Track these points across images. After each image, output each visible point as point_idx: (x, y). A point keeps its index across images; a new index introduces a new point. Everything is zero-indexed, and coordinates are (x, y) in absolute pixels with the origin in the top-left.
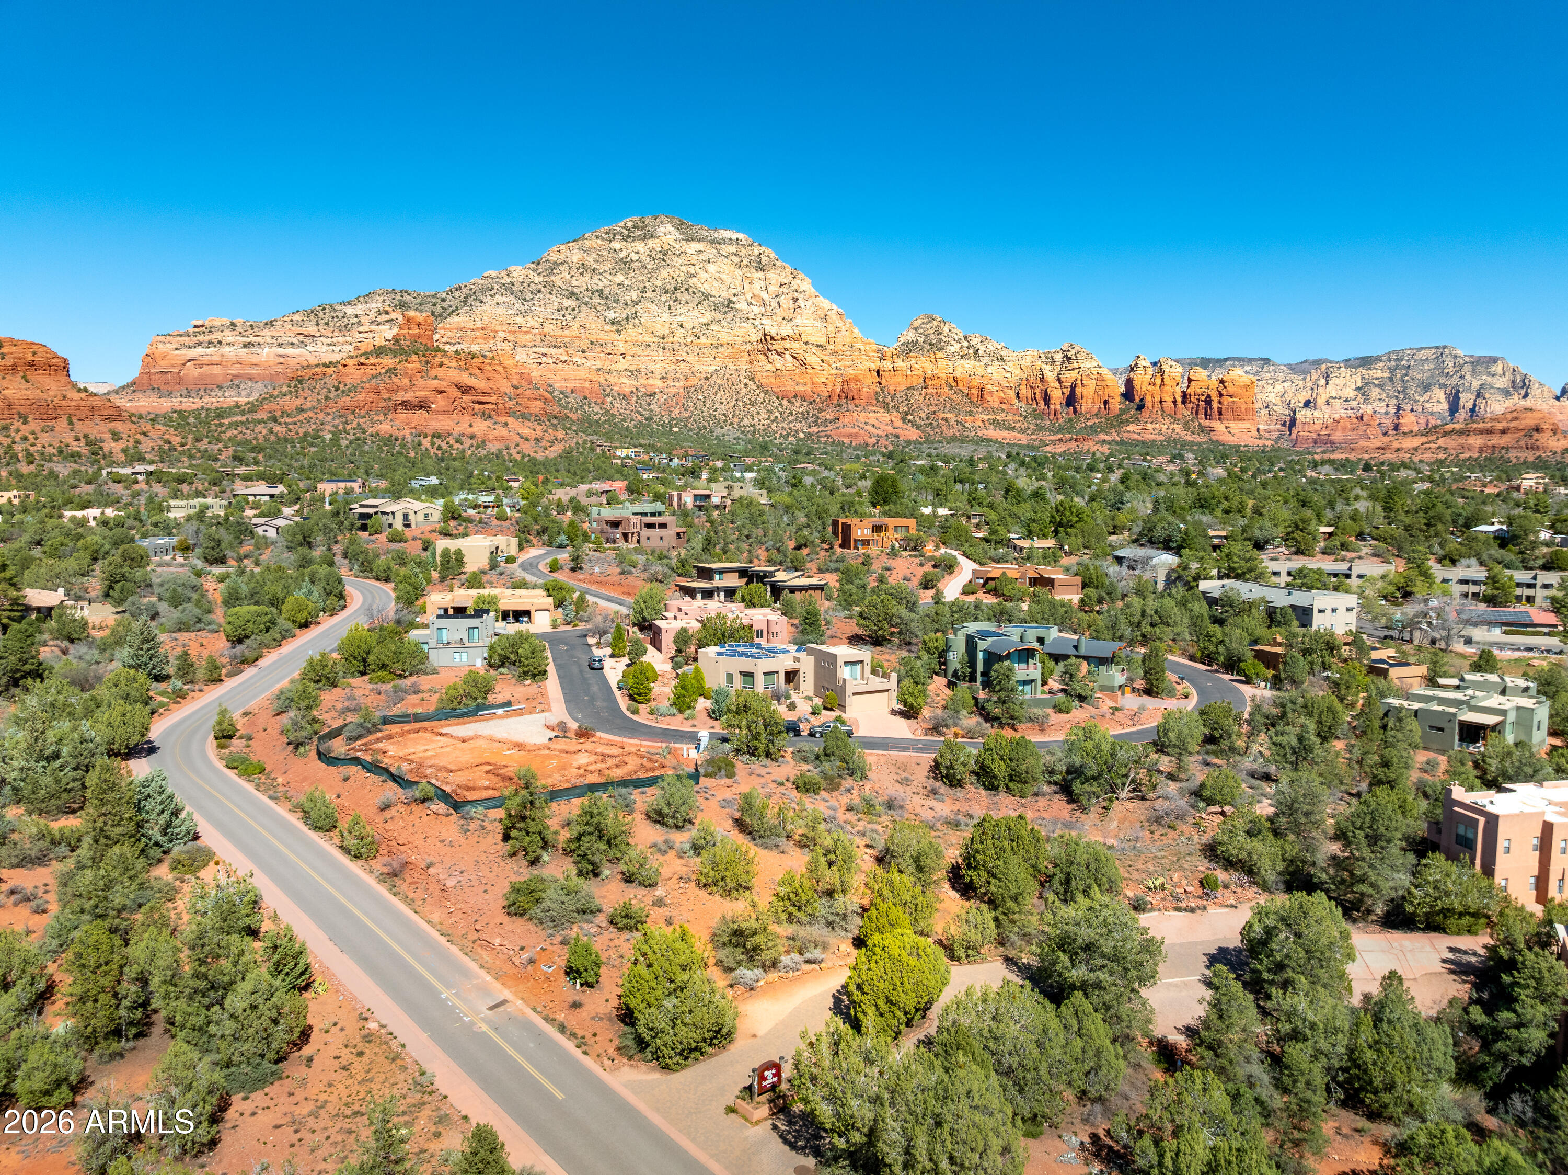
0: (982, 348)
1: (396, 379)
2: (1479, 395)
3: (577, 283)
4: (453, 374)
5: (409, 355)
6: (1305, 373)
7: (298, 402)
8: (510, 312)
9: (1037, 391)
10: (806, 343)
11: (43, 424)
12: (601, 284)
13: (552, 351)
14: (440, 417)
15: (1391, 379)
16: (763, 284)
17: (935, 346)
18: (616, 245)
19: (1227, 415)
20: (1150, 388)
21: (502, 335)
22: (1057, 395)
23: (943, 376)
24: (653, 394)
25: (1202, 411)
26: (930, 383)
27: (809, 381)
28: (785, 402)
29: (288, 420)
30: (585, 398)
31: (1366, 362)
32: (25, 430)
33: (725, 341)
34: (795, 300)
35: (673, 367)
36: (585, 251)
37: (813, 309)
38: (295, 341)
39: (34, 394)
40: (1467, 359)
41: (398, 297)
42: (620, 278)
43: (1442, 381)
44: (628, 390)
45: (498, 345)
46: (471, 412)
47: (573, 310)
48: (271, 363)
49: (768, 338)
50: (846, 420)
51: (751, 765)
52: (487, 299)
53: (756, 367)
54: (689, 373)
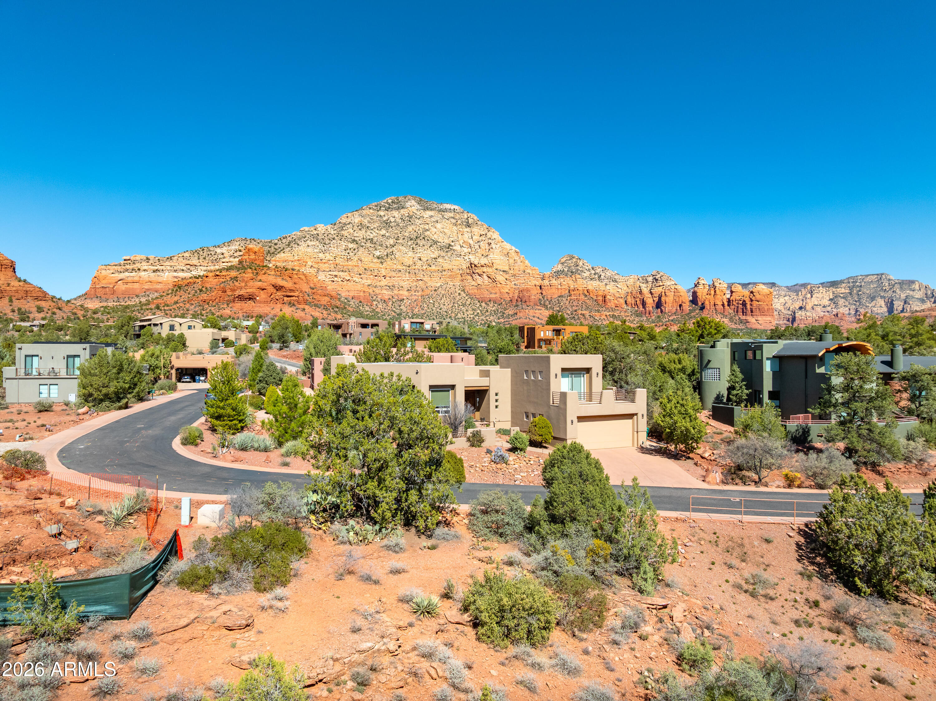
0: (603, 274)
1: (237, 284)
2: (905, 302)
3: (357, 235)
4: (272, 278)
5: (247, 269)
6: (797, 292)
7: (176, 299)
8: (316, 251)
9: (638, 300)
10: (497, 269)
12: (371, 235)
13: (341, 274)
14: (262, 305)
15: (850, 294)
16: (470, 235)
17: (573, 272)
18: (382, 213)
19: (756, 312)
20: (708, 297)
21: (310, 263)
22: (650, 302)
23: (580, 289)
24: (402, 300)
25: (740, 310)
26: (573, 293)
27: (498, 291)
28: (483, 304)
29: (167, 308)
30: (361, 302)
31: (834, 284)
33: (447, 268)
34: (490, 244)
35: (415, 284)
36: (362, 217)
37: (500, 249)
38: (184, 268)
40: (896, 281)
41: (248, 243)
42: (383, 232)
43: (882, 295)
44: (387, 297)
45: (307, 270)
46: (282, 302)
47: (354, 250)
48: (169, 282)
49: (473, 266)
50: (521, 314)
51: (354, 546)
52: (302, 243)
53: (466, 283)
54: (424, 287)
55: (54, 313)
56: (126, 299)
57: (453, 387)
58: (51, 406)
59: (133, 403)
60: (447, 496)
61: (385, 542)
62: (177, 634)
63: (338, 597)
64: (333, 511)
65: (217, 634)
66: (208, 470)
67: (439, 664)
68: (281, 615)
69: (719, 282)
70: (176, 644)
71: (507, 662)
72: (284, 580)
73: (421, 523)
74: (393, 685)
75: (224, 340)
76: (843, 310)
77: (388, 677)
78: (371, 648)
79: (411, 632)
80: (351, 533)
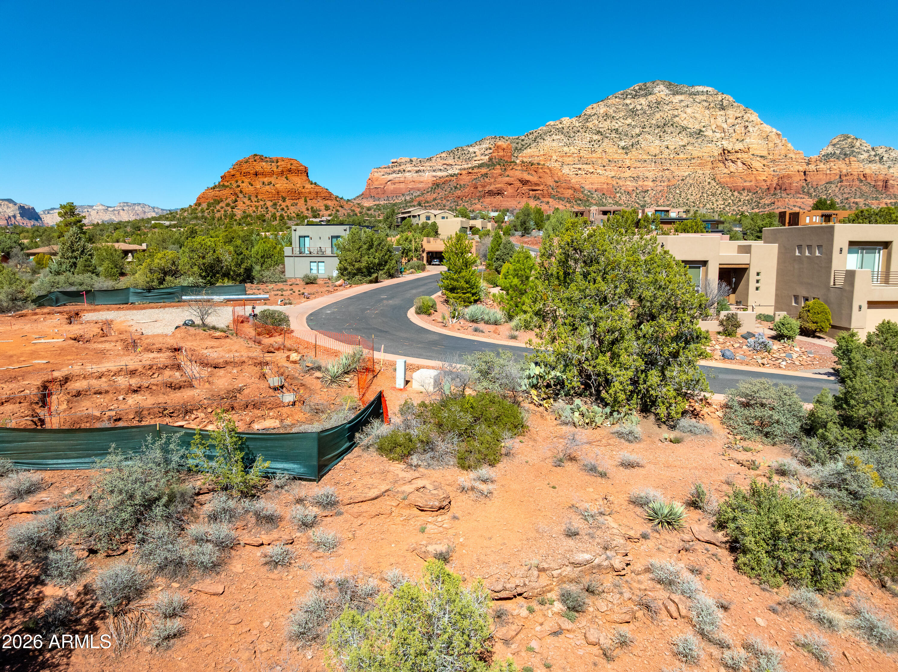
0: (886, 156)
1: (487, 180)
3: (602, 126)
4: (518, 173)
5: (496, 166)
7: (435, 196)
8: (560, 144)
10: (753, 155)
11: (292, 202)
12: (617, 125)
13: (585, 166)
14: (509, 199)
16: (724, 118)
17: (846, 155)
18: (628, 101)
21: (555, 157)
23: (855, 173)
24: (647, 191)
26: (844, 178)
27: (754, 179)
28: (736, 194)
30: (604, 194)
32: (284, 205)
33: (696, 156)
34: (746, 127)
35: (661, 174)
36: (608, 106)
37: (759, 133)
38: (442, 168)
39: (290, 186)
41: (498, 140)
42: (629, 121)
44: (631, 189)
45: (552, 164)
46: (528, 196)
47: (599, 141)
48: (429, 181)
49: (726, 152)
50: (780, 203)
51: (579, 429)
52: (548, 138)
53: (717, 171)
54: (671, 176)
55: (338, 211)
56: (394, 198)
57: (704, 263)
58: (315, 279)
59: (384, 279)
60: (698, 381)
61: (617, 428)
62: (365, 506)
63: (554, 487)
64: (558, 387)
65: (406, 512)
66: (435, 338)
67: (682, 596)
68: (483, 500)
70: (361, 518)
71: (779, 608)
72: (492, 458)
73: (662, 411)
74: (616, 617)
75: (471, 228)
77: (610, 605)
78: (588, 562)
79: (645, 546)
80: (577, 414)
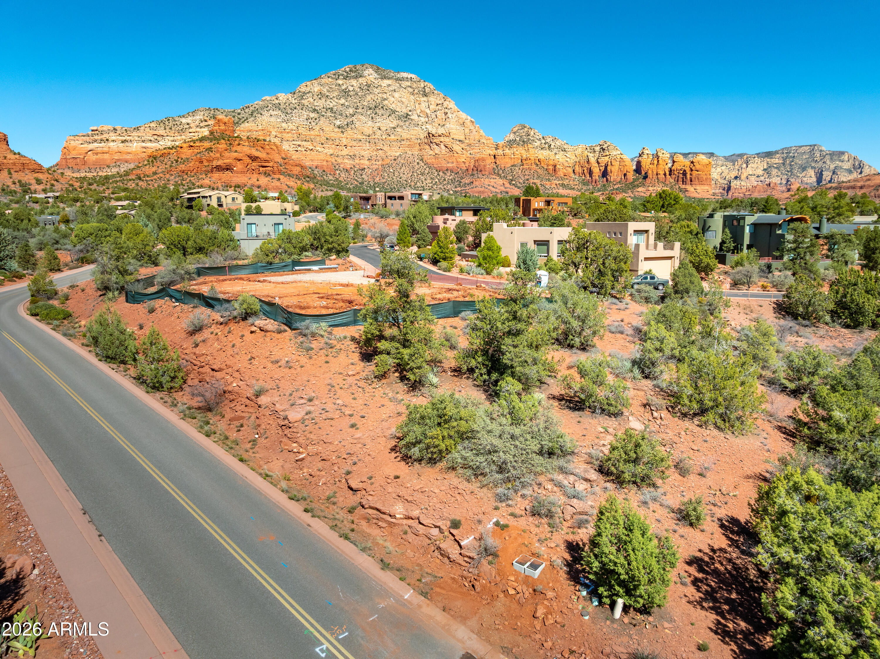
0: (553, 144)
1: (211, 154)
2: (834, 173)
3: (317, 104)
4: (246, 149)
5: (220, 140)
6: (733, 162)
7: (154, 169)
8: (278, 120)
9: (585, 169)
10: (453, 139)
12: (331, 104)
13: (304, 143)
14: (239, 175)
15: (784, 164)
16: (427, 104)
17: (525, 142)
18: (340, 82)
19: (696, 182)
20: (651, 166)
21: (274, 133)
22: (597, 172)
23: (532, 158)
24: (364, 169)
25: (681, 180)
26: (525, 162)
27: (455, 161)
28: (441, 173)
29: (148, 179)
30: (324, 171)
31: (769, 154)
33: (405, 138)
34: (446, 114)
35: (375, 153)
36: (321, 85)
37: (456, 119)
38: (152, 139)
40: (828, 152)
41: (212, 112)
42: (342, 101)
43: (813, 165)
44: (349, 166)
45: (272, 140)
46: (258, 172)
47: (316, 119)
48: (138, 152)
49: (431, 135)
50: (477, 183)
52: (265, 113)
53: (424, 152)
54: (384, 156)
55: (53, 185)
56: (98, 170)
69: (662, 152)
76: (775, 180)
